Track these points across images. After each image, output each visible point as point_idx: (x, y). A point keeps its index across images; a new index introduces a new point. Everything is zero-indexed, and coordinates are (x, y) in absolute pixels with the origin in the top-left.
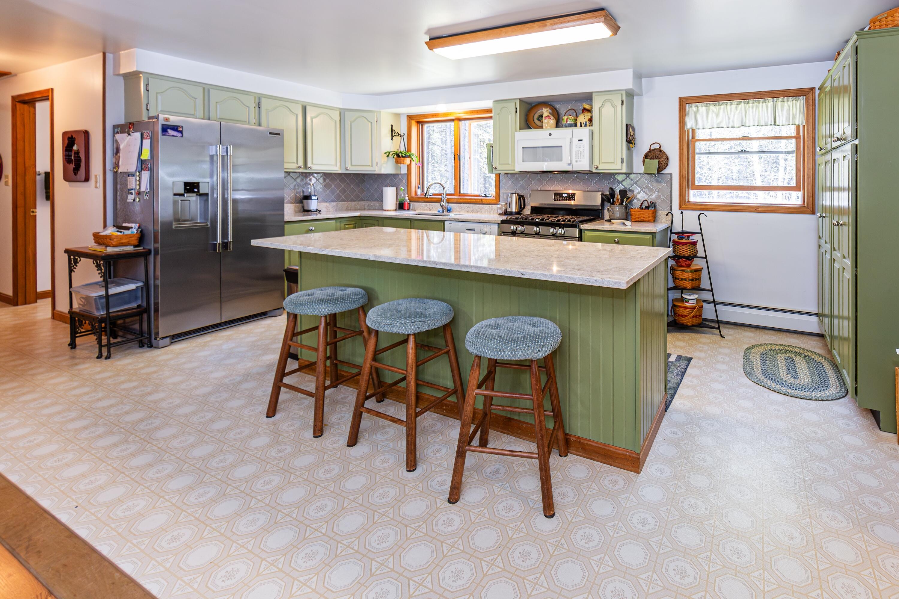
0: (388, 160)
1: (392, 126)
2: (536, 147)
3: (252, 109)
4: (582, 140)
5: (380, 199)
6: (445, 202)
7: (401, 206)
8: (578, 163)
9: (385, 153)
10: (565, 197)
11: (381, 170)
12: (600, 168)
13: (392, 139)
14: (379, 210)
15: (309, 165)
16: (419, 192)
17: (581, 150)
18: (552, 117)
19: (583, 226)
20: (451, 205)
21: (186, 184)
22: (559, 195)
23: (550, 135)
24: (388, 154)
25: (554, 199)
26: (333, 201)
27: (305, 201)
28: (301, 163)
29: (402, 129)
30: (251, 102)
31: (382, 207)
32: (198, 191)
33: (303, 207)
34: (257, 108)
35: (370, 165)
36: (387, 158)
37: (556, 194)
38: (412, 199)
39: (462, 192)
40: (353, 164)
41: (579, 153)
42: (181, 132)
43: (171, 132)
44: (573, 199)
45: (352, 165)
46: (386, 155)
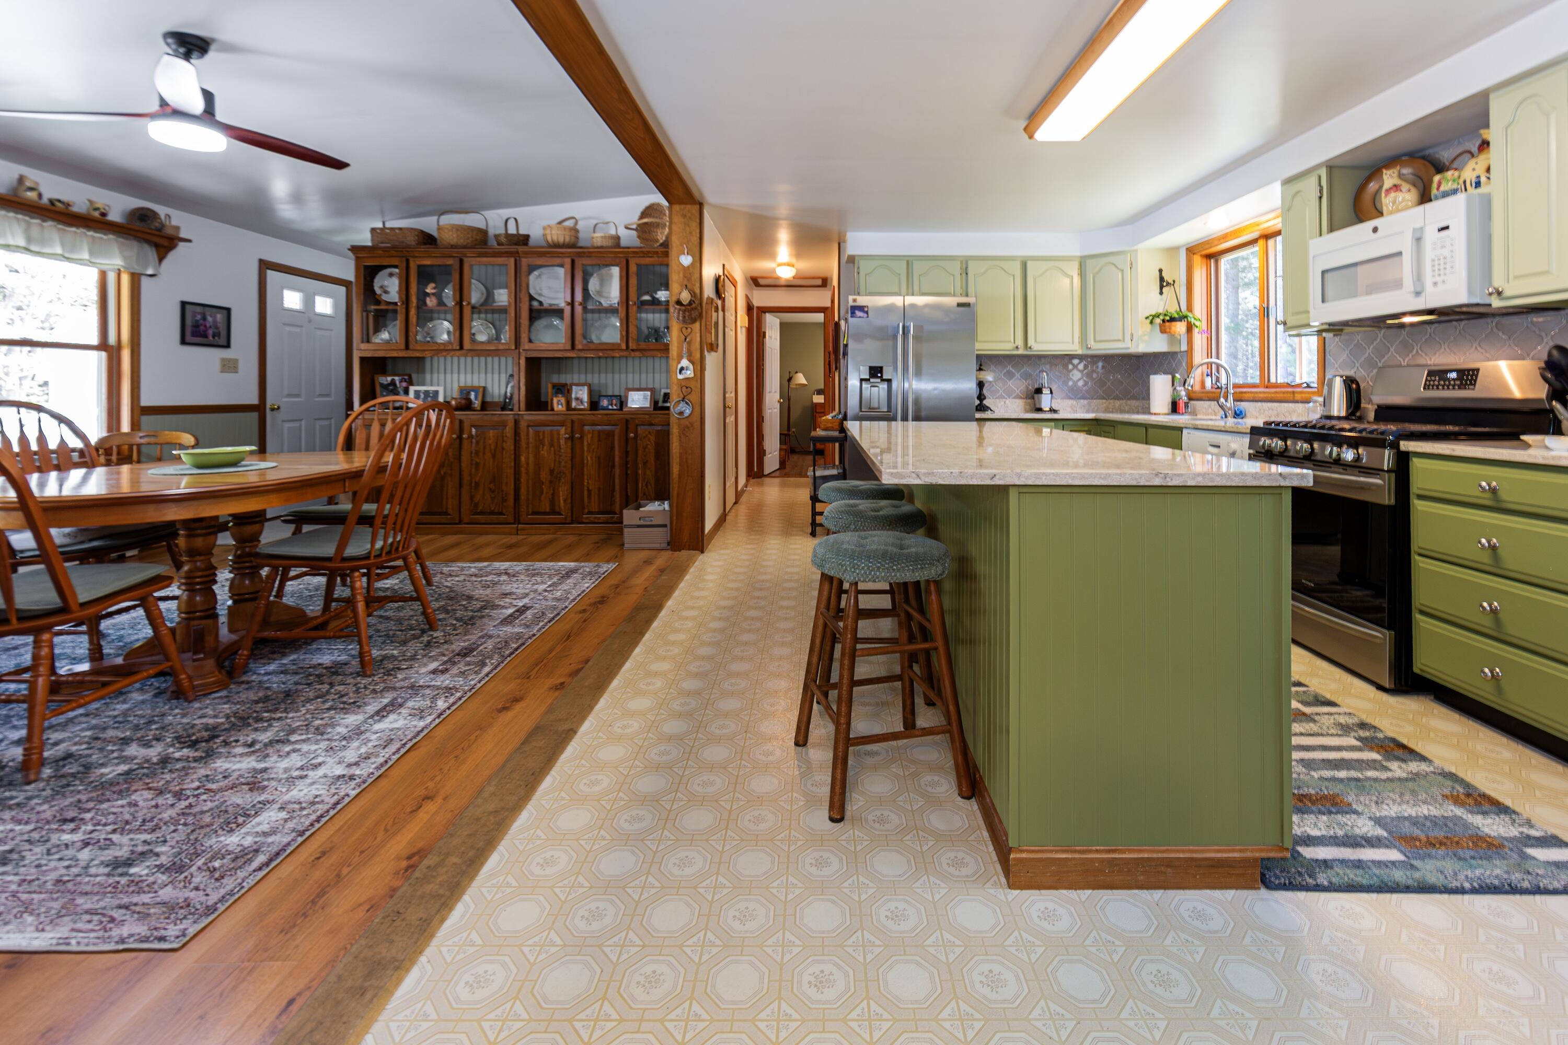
0: (1152, 330)
1: (1161, 271)
2: (1355, 265)
3: (958, 277)
4: (1447, 228)
5: (1145, 395)
6: (1231, 398)
7: (1174, 408)
8: (1441, 287)
9: (1147, 318)
10: (1454, 380)
11: (1138, 346)
12: (1507, 293)
13: (1161, 293)
14: (1144, 413)
15: (1031, 342)
16: (1208, 383)
17: (1446, 252)
18: (1405, 186)
19: (1405, 445)
20: (1244, 405)
21: (871, 368)
22: (1437, 376)
23: (1375, 230)
24: (1152, 319)
25: (1425, 384)
26: (1083, 398)
27: (1036, 396)
28: (1020, 342)
29: (1177, 273)
30: (956, 268)
31: (1149, 408)
32: (882, 376)
33: (1035, 405)
34: (964, 275)
35: (1121, 338)
36: (1149, 326)
37: (1431, 373)
38: (1193, 395)
39: (1273, 380)
40: (1097, 339)
41: (1442, 261)
42: (867, 313)
43: (858, 313)
44: (1471, 384)
45: (1095, 341)
46: (1148, 321)
